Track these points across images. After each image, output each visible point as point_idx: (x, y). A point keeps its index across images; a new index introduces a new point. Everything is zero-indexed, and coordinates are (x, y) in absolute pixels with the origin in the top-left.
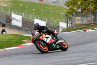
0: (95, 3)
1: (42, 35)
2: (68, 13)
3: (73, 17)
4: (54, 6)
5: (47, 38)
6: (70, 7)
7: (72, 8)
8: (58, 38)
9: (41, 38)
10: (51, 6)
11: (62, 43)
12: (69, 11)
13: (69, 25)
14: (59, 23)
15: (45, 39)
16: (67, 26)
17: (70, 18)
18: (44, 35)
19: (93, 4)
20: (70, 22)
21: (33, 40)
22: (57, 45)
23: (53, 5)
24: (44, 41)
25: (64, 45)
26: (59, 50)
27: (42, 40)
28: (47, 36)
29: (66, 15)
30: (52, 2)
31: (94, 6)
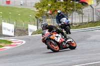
0: (65, 5)
1: (52, 35)
2: (38, 15)
3: (44, 20)
4: (21, 9)
5: (57, 37)
6: (40, 9)
7: (41, 10)
8: (67, 37)
9: (51, 37)
10: (18, 9)
11: (70, 42)
12: (38, 13)
13: (39, 27)
14: (27, 26)
15: (56, 38)
16: (38, 28)
17: (40, 20)
18: (54, 35)
19: (63, 5)
20: (40, 24)
21: (43, 39)
22: (66, 44)
23: (20, 7)
24: (54, 41)
25: (73, 44)
26: (69, 49)
27: (53, 40)
28: (57, 35)
29: (36, 17)
30: (20, 4)
31: (65, 7)
